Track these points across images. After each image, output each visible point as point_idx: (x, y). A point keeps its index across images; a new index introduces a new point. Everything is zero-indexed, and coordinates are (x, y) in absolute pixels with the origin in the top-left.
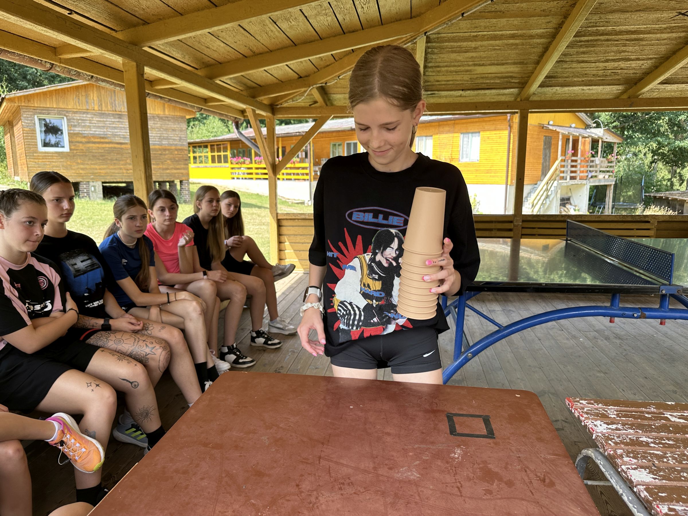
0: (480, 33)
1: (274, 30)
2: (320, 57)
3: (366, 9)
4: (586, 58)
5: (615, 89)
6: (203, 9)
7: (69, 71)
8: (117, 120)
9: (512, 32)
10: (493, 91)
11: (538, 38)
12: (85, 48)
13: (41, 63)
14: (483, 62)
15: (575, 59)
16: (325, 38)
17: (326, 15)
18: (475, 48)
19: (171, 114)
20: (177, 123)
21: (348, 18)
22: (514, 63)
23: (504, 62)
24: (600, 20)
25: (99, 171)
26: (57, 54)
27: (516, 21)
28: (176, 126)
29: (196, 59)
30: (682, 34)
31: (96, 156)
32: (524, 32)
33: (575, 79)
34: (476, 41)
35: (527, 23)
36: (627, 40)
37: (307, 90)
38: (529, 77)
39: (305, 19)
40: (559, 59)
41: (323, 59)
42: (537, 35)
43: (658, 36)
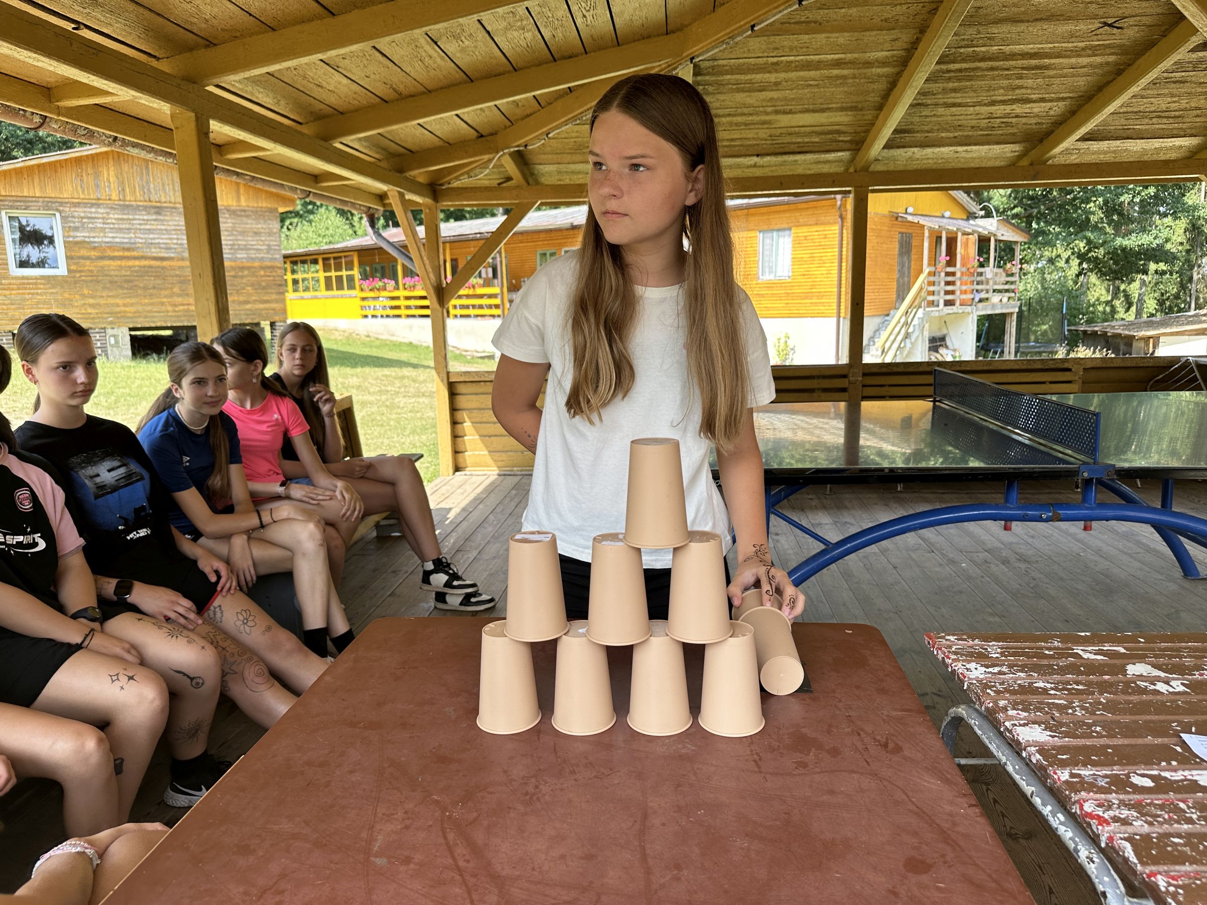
0: (782, 58)
1: (435, 55)
2: (513, 101)
3: (589, 18)
4: (958, 98)
5: (1008, 151)
6: (310, 20)
7: (75, 129)
8: (154, 217)
9: (837, 56)
10: (809, 157)
11: (879, 67)
12: (105, 88)
13: (24, 116)
14: (789, 107)
15: (941, 101)
16: (521, 69)
17: (523, 29)
18: (777, 84)
19: (251, 204)
20: (262, 222)
21: (559, 35)
22: (842, 109)
23: (825, 106)
24: (978, 36)
25: (123, 309)
26: (53, 100)
27: (842, 38)
28: (260, 226)
29: (300, 106)
30: (1112, 59)
31: (116, 282)
32: (856, 55)
33: (943, 135)
34: (776, 71)
35: (859, 42)
36: (1023, 68)
37: (493, 158)
38: (867, 132)
39: (487, 35)
40: (915, 102)
41: (520, 104)
42: (877, 61)
43: (1073, 60)
